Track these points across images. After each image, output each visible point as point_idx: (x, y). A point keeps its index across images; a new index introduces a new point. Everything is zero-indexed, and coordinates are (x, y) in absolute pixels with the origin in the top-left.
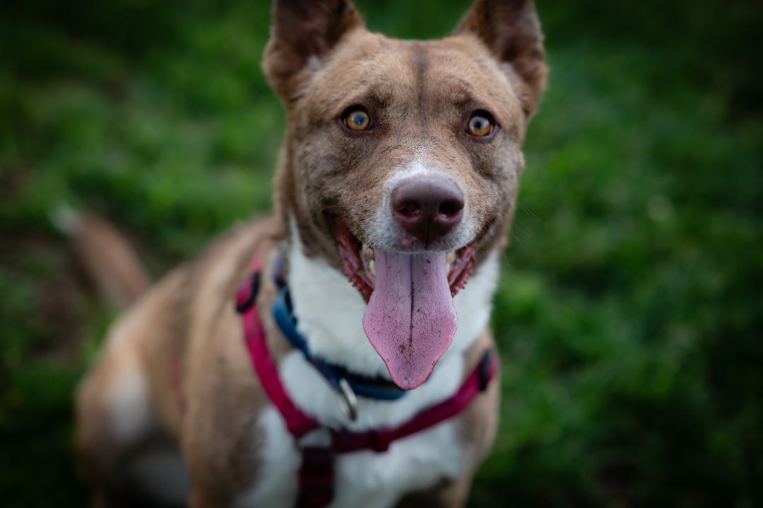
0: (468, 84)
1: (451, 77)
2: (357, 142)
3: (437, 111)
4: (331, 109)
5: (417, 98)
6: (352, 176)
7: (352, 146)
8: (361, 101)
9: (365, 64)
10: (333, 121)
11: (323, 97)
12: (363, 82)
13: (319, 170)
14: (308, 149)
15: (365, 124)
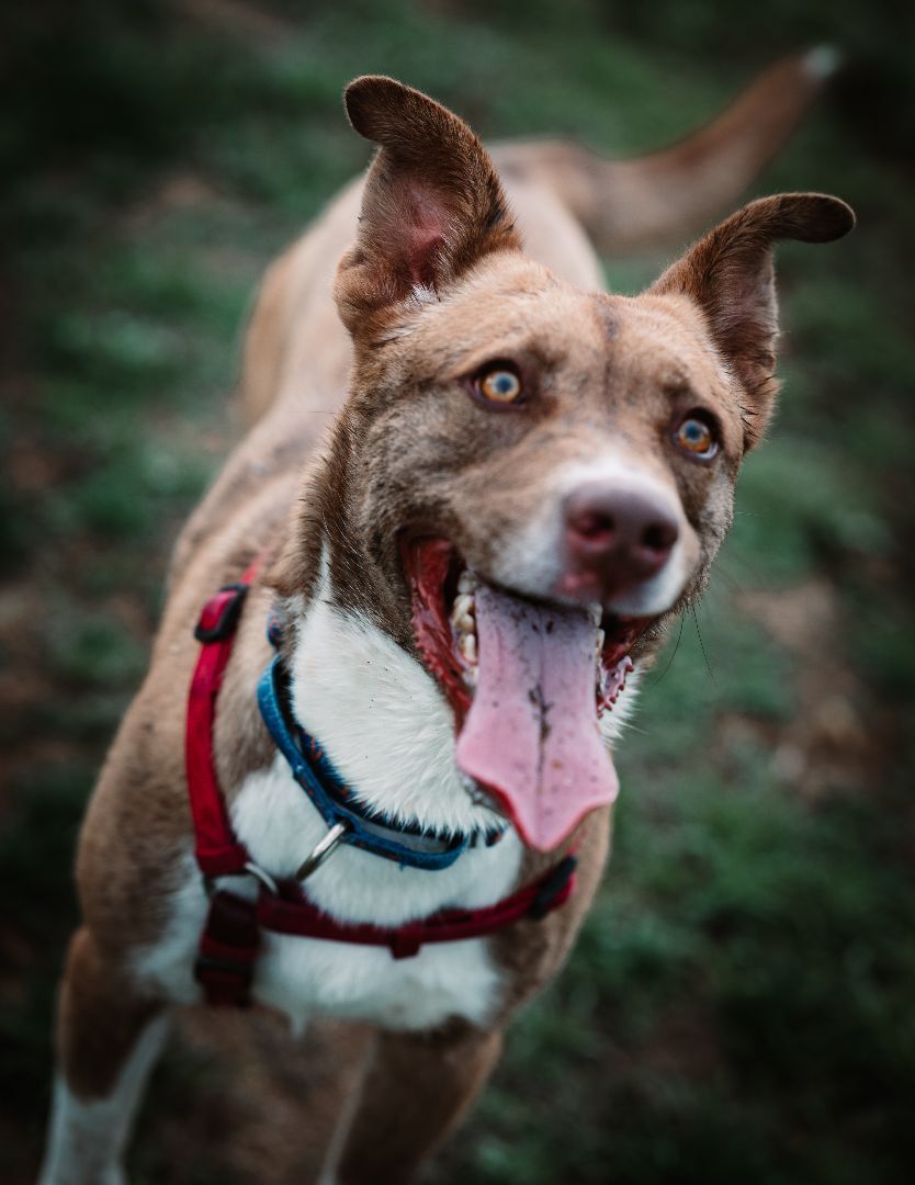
0: (686, 366)
1: (662, 349)
2: (496, 421)
3: (633, 394)
4: (452, 363)
5: (603, 369)
6: (475, 473)
7: (483, 425)
8: (513, 356)
9: (523, 303)
10: (456, 382)
11: (440, 344)
12: (516, 329)
13: (412, 456)
14: (395, 423)
15: (512, 393)
